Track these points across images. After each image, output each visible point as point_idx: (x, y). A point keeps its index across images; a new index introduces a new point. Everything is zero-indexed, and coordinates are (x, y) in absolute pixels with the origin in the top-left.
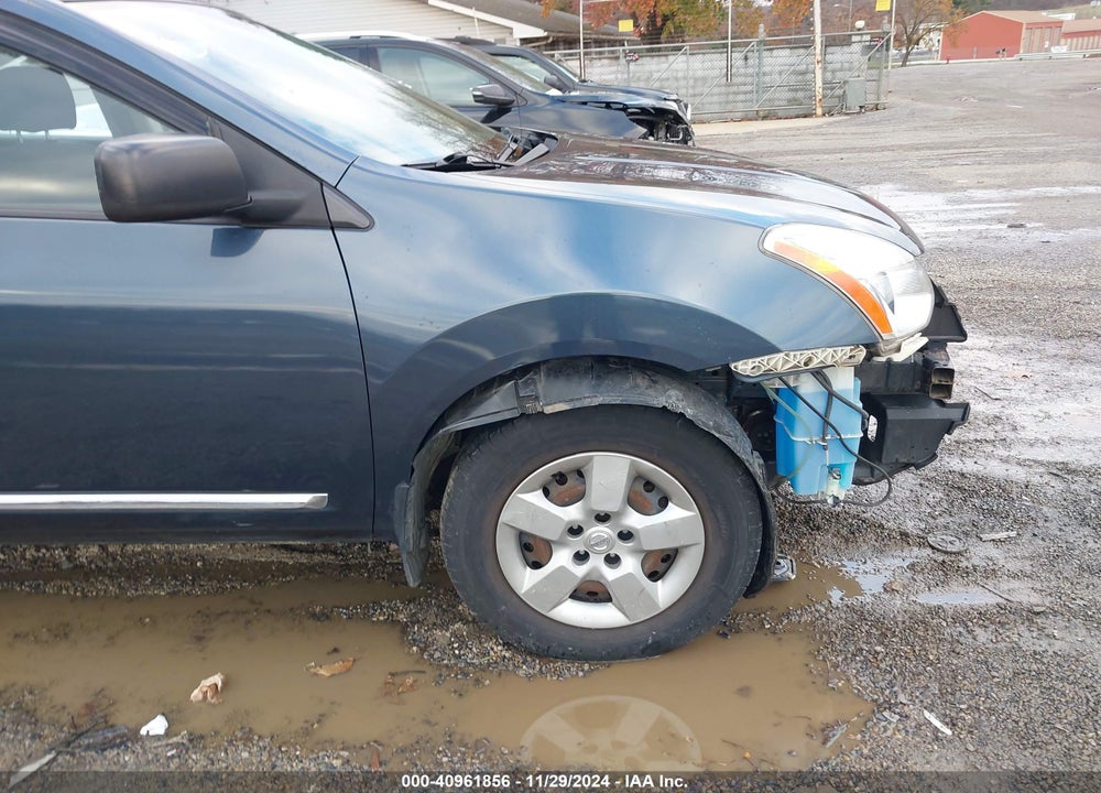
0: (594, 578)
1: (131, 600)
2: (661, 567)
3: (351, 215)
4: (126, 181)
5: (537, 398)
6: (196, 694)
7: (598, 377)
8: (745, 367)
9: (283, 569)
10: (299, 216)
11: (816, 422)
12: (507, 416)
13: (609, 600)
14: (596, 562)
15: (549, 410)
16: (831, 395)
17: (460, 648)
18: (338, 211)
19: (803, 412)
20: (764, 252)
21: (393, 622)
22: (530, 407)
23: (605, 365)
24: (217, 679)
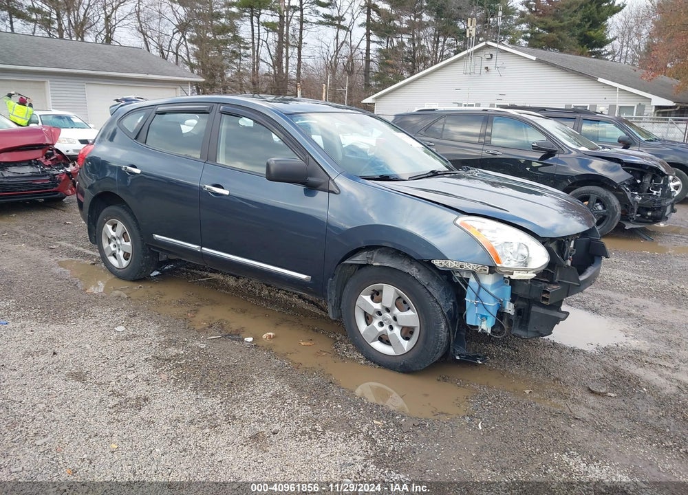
0: (385, 333)
1: (267, 309)
2: (409, 335)
3: (334, 189)
4: (272, 169)
5: (372, 259)
6: (264, 336)
7: (392, 257)
8: (437, 262)
9: (316, 315)
10: (321, 187)
11: (474, 296)
12: (362, 263)
13: (391, 345)
14: (386, 327)
15: (375, 264)
16: (480, 286)
17: (346, 351)
18: (332, 187)
19: (469, 291)
20: (456, 225)
21: (335, 339)
22: (370, 262)
23: (398, 253)
24: (272, 334)
